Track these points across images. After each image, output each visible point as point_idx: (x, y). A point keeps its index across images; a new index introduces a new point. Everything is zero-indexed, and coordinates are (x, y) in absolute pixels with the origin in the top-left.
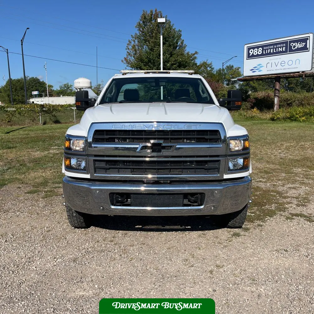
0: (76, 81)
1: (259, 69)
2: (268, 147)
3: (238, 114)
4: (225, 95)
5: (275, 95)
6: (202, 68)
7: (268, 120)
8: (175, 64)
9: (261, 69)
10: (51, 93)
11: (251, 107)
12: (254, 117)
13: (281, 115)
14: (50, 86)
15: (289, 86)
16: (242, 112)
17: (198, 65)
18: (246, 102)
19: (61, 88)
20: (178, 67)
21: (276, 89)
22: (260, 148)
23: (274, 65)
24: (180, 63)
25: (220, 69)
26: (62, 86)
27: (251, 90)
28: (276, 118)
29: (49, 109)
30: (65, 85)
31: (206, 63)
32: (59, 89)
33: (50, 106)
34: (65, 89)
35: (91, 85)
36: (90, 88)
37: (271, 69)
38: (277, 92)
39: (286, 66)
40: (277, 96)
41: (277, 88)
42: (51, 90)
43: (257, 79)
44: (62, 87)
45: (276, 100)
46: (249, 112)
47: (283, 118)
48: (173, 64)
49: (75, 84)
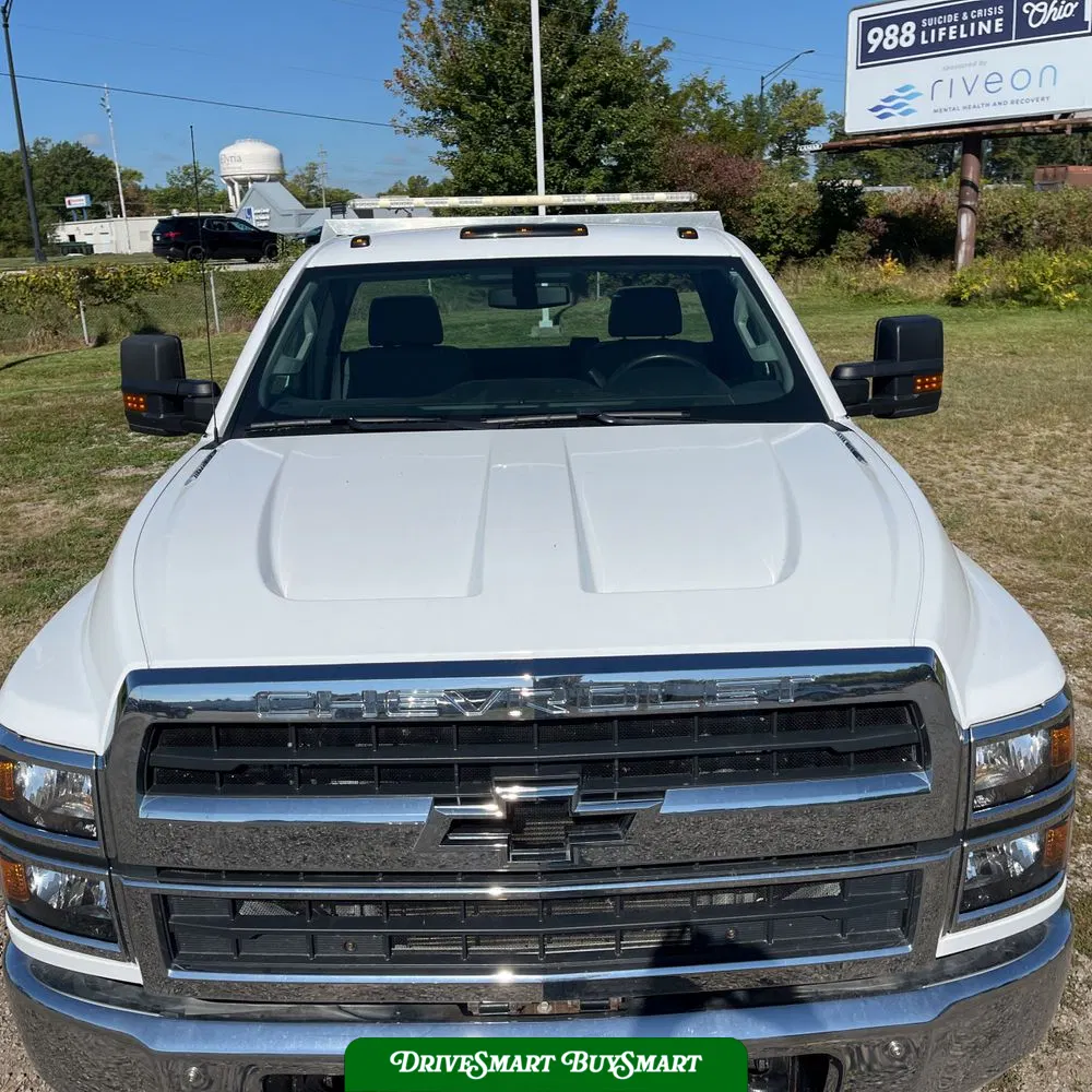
0: (227, 152)
1: (905, 104)
2: (965, 449)
3: (824, 279)
4: (775, 206)
5: (961, 206)
6: (689, 103)
7: (938, 303)
8: (587, 94)
9: (912, 104)
10: (136, 203)
11: (869, 252)
12: (883, 291)
13: (986, 284)
14: (130, 175)
15: (997, 157)
16: (840, 271)
17: (672, 92)
18: (854, 234)
19: (171, 183)
20: (597, 102)
21: (964, 183)
22: (934, 452)
23: (959, 88)
24: (605, 87)
25: (750, 96)
26: (176, 173)
27: (860, 173)
28: (966, 296)
29: (116, 285)
30: (186, 168)
31: (702, 82)
32: (165, 185)
33: (119, 274)
34: (189, 183)
35: (282, 167)
36: (279, 178)
37: (952, 103)
38: (969, 191)
39: (1007, 93)
40: (966, 209)
41: (970, 177)
42: (138, 189)
43: (895, 144)
44: (175, 178)
45: (965, 223)
46: (867, 272)
47: (994, 297)
48: (579, 91)
49: (223, 166)
